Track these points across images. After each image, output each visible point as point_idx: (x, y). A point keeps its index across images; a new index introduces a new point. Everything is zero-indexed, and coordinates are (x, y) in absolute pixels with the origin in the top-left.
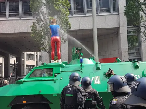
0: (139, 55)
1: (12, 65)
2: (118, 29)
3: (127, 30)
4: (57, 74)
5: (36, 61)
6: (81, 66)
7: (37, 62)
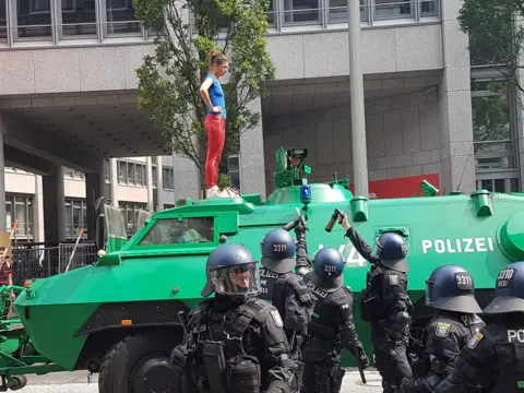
0: (513, 167)
1: (69, 202)
2: (439, 74)
3: (472, 79)
4: (227, 234)
5: (151, 187)
6: (305, 209)
7: (155, 192)
